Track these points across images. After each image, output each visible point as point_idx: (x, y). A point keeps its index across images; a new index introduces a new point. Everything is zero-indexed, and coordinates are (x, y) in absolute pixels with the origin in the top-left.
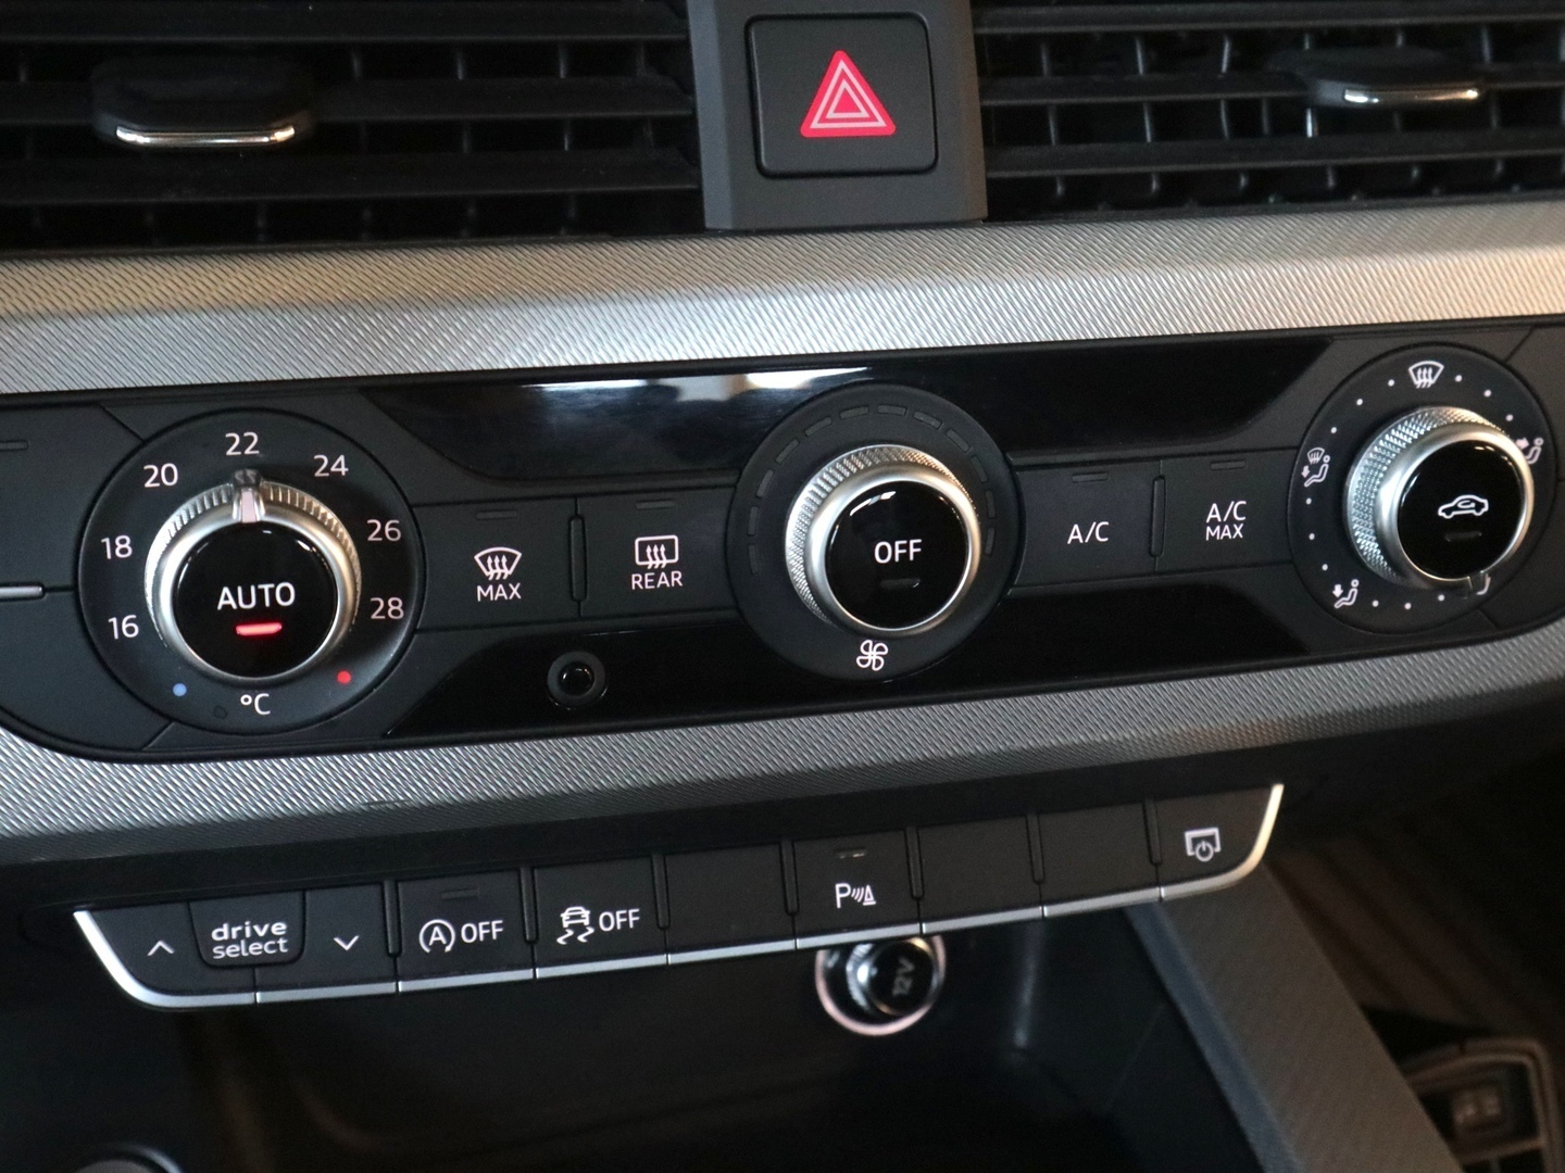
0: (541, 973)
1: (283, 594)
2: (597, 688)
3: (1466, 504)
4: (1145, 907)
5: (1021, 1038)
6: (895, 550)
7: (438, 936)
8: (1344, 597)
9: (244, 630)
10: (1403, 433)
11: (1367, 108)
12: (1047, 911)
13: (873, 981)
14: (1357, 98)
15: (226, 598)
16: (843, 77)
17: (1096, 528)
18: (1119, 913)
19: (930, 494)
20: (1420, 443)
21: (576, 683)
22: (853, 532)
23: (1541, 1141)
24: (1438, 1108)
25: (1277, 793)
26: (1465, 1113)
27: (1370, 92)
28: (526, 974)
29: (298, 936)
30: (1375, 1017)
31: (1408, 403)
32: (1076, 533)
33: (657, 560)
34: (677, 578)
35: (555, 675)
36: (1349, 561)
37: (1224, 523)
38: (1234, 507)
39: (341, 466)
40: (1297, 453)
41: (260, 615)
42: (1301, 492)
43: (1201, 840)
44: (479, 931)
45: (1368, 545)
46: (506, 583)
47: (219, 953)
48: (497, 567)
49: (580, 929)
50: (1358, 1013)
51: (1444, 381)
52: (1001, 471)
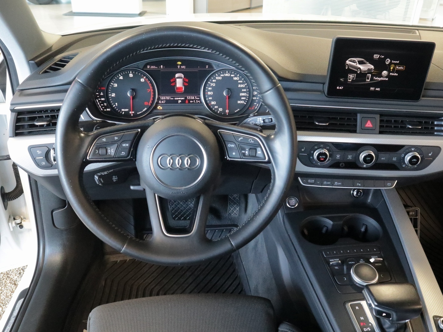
0: (333, 187)
1: (324, 157)
2: (344, 166)
3: (414, 160)
4: (382, 189)
5: (369, 201)
6: (368, 159)
7: (325, 183)
8: (404, 166)
9: (321, 159)
10: (410, 154)
11: (411, 128)
12: (375, 188)
13: (356, 194)
14: (410, 127)
15: (320, 157)
16: (369, 122)
17: (384, 158)
18: (380, 189)
19: (371, 155)
20: (412, 155)
21: (342, 165)
22: (365, 157)
23: (418, 217)
24: (408, 213)
25: (396, 181)
26: (411, 213)
27: (412, 126)
28: (332, 187)
29: (315, 181)
30: (404, 205)
31: (411, 151)
32: (382, 159)
33: (350, 157)
34: (351, 158)
35: (341, 165)
36: (404, 163)
37: (394, 159)
38: (395, 158)
39: (328, 148)
40: (401, 154)
41: (322, 158)
42: (401, 157)
43: (389, 184)
44: (329, 183)
45: (406, 162)
46: (339, 157)
47: (309, 182)
48: (338, 156)
49: (336, 184)
50: (403, 205)
51: (415, 150)
52: (377, 153)
